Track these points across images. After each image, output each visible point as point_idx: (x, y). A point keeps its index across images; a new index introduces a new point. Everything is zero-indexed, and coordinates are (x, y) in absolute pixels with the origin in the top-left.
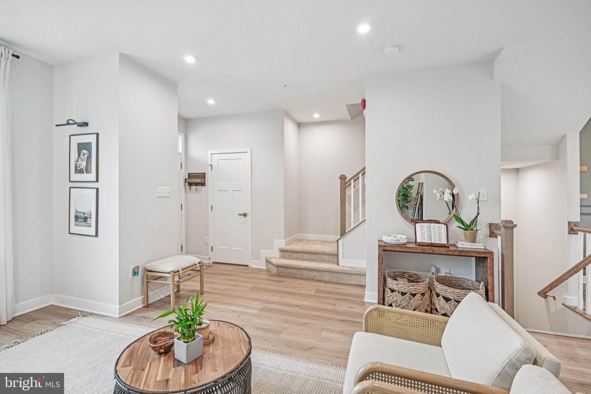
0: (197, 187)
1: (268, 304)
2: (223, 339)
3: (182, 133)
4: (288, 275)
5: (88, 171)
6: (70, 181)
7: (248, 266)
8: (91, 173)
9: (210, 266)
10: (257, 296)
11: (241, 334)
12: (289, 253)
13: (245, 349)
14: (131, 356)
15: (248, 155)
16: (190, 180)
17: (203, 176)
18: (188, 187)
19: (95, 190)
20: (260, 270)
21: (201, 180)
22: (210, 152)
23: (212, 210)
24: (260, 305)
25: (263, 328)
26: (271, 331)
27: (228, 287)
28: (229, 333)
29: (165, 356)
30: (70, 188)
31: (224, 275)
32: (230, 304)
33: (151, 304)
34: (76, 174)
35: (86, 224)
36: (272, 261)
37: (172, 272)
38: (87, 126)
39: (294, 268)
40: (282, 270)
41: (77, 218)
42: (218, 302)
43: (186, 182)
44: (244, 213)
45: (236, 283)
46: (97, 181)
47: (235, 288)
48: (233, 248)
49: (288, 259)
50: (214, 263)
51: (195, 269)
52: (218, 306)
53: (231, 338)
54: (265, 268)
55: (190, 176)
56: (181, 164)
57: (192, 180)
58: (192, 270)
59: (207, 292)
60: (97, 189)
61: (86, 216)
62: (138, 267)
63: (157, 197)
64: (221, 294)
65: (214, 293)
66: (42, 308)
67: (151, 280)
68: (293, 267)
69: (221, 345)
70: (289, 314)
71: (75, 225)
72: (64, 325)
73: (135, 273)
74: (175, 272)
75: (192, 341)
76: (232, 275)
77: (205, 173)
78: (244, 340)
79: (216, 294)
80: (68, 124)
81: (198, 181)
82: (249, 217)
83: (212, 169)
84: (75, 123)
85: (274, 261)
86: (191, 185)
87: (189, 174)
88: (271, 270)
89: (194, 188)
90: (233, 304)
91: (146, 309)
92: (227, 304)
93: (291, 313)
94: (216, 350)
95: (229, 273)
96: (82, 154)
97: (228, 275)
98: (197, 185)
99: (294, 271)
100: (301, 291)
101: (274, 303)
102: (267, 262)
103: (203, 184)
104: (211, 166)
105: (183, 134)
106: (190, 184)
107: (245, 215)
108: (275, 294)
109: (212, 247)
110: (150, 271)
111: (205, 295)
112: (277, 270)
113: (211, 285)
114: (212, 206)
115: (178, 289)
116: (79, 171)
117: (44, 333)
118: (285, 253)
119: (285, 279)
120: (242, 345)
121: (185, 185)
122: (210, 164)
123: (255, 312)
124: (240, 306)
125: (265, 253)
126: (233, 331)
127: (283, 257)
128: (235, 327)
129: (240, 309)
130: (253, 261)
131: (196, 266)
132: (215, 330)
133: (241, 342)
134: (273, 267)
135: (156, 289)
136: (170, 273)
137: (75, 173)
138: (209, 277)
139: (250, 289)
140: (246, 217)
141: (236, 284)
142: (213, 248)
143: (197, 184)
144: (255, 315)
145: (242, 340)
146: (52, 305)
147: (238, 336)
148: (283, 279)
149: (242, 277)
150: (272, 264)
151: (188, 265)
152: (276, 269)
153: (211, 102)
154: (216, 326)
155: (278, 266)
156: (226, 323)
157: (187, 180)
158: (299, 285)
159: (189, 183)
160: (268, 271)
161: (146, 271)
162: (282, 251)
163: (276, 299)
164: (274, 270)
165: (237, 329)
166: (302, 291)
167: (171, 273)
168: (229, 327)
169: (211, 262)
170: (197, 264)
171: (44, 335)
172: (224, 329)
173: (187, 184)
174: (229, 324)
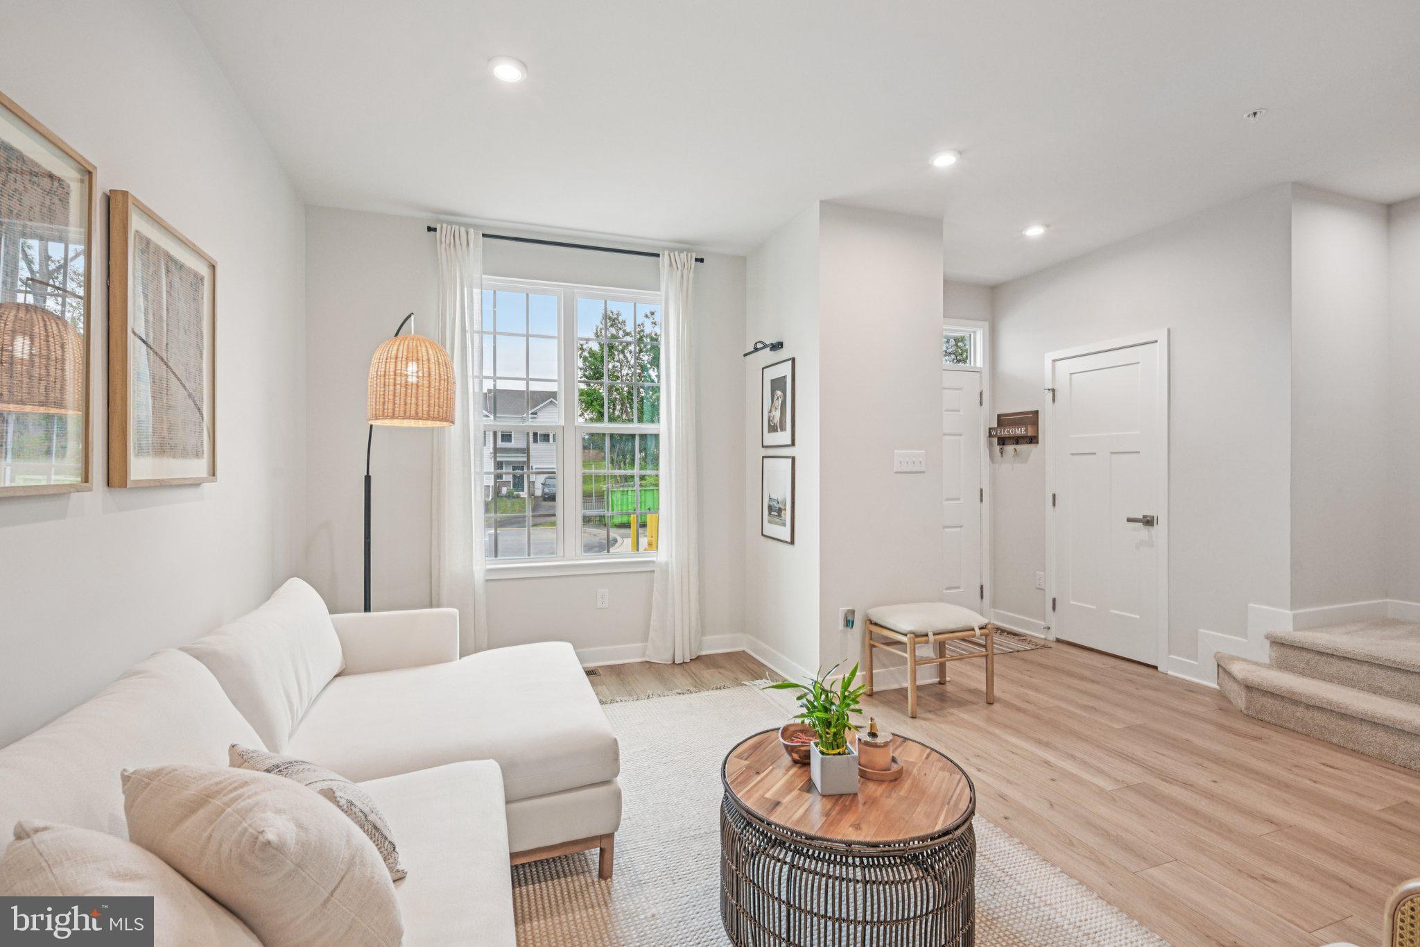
0: (1019, 447)
1: (1163, 780)
2: (915, 785)
3: (980, 323)
4: (1292, 726)
5: (783, 429)
6: (763, 446)
7: (1155, 668)
8: (785, 430)
9: (1044, 647)
10: (1138, 751)
11: (961, 791)
12: (1306, 656)
13: (944, 822)
14: (756, 747)
15: (1160, 350)
16: (1001, 432)
17: (1032, 418)
18: (997, 448)
19: (790, 460)
20: (1192, 689)
21: (1026, 430)
22: (1049, 357)
23: (1054, 505)
24: (1133, 774)
25: (1106, 831)
26: (1127, 848)
27: (1064, 705)
28: (937, 779)
29: (800, 768)
30: (763, 457)
31: (1070, 674)
32: (1047, 745)
33: (878, 693)
34: (770, 434)
35: (780, 522)
36: (1232, 670)
37: (911, 633)
38: (782, 347)
39: (1321, 709)
40: (1269, 702)
41: (770, 508)
42: (1017, 731)
43: (990, 435)
44: (1144, 517)
45: (1092, 703)
46: (793, 444)
47: (1084, 714)
48: (1112, 611)
49: (1303, 673)
50: (1058, 641)
51: (971, 639)
52: (1014, 740)
53: (933, 789)
54: (1215, 686)
55: (1002, 420)
56: (981, 394)
57: (1004, 431)
58: (964, 640)
59: (1004, 701)
60: (793, 459)
61: (780, 506)
62: (853, 612)
63: (896, 472)
64: (1038, 717)
65: (1019, 709)
66: (732, 653)
67: (879, 643)
68: (1313, 703)
69: (902, 793)
70: (1225, 831)
71: (769, 522)
72: (746, 685)
73: (849, 623)
74: (917, 636)
75: (834, 754)
76: (1093, 681)
77: (1036, 413)
78: (956, 805)
79: (1024, 712)
80: (756, 350)
81: (1019, 431)
82: (1160, 530)
83: (1054, 400)
84: (765, 346)
85: (1237, 669)
86: (1004, 444)
87: (999, 416)
88: (1232, 696)
89: (1010, 449)
90: (1055, 749)
91: (868, 698)
92: (1040, 743)
93: (1230, 831)
94: (888, 797)
95: (1088, 673)
96: (776, 398)
97: (1083, 678)
98: (1017, 443)
99: (1319, 718)
100: (1317, 785)
101: (1186, 785)
102: (1221, 670)
103: (1033, 440)
104: (1053, 391)
105: (986, 324)
106: (1002, 441)
107: (1148, 522)
108: (1206, 763)
109: (1054, 600)
110: (876, 624)
111: (996, 707)
112: (1249, 701)
113: (1023, 690)
114: (1054, 496)
115: (941, 677)
116: (773, 429)
117: (720, 688)
118: (1291, 654)
119: (1272, 733)
120: (944, 812)
121: (990, 445)
122: (1050, 388)
123: (1108, 785)
124: (1073, 757)
125: (1215, 641)
126: (946, 781)
127: (1283, 666)
128: (958, 774)
129: (1069, 766)
130: (1171, 656)
131: (972, 632)
132: (912, 762)
133: (947, 806)
134: (1235, 687)
135: (893, 666)
136: (906, 635)
137: (769, 432)
138: (1028, 670)
139: (1129, 727)
140: (1151, 528)
141: (1090, 704)
142: (1056, 603)
143: (1017, 440)
144: (1101, 792)
145: (952, 802)
146: (744, 651)
147: (950, 794)
148: (1266, 732)
149: (1121, 692)
150: (1234, 679)
151: (951, 627)
152: (1243, 694)
153: (1035, 231)
154: (921, 756)
155: (1249, 688)
156: (945, 759)
157: (993, 432)
158: (1322, 767)
159: (999, 438)
160: (1221, 695)
161: (868, 622)
162: (1278, 643)
163: (1201, 778)
164: (1240, 699)
165: (960, 780)
166: (1323, 788)
167: (908, 636)
168: (946, 769)
169: (1052, 637)
170: (977, 629)
171: (719, 691)
172: (933, 768)
173: (995, 440)
174: (950, 763)
